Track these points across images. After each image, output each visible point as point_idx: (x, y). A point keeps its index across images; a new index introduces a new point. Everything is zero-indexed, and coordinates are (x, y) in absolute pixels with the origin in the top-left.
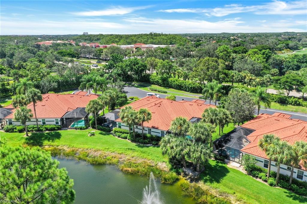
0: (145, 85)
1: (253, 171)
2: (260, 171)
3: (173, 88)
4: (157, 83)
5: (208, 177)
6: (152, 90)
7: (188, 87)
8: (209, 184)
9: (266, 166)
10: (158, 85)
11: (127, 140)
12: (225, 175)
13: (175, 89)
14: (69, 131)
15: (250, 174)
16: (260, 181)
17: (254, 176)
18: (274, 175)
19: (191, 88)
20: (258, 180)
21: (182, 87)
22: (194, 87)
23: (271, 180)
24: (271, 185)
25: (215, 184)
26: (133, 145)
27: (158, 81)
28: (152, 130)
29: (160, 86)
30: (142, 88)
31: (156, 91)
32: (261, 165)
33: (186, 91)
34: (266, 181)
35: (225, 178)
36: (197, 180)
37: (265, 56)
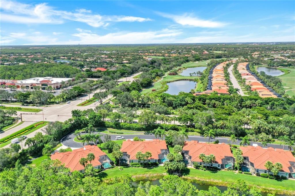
0: (103, 129)
1: (197, 167)
2: (200, 166)
3: (124, 129)
4: (112, 127)
5: (184, 174)
6: (112, 133)
7: (135, 128)
8: (186, 176)
9: (201, 164)
10: (112, 128)
11: (140, 167)
12: (190, 171)
13: (125, 129)
14: (107, 171)
15: (196, 169)
16: (201, 170)
17: (198, 169)
18: (205, 167)
19: (137, 128)
20: (200, 170)
21: (131, 128)
22: (139, 128)
23: (204, 169)
24: (205, 170)
25: (188, 175)
26: (146, 169)
27: (112, 126)
28: (151, 160)
29: (114, 128)
30: (103, 132)
31: (115, 133)
32: (199, 165)
33: (133, 130)
34: (203, 170)
35: (190, 172)
36: (181, 176)
37: (162, 98)
